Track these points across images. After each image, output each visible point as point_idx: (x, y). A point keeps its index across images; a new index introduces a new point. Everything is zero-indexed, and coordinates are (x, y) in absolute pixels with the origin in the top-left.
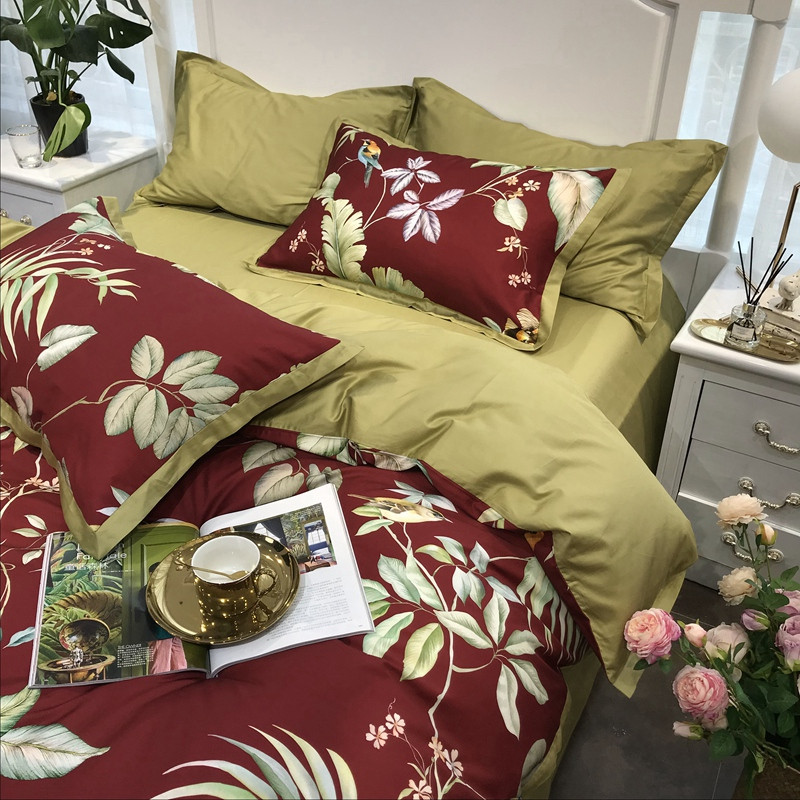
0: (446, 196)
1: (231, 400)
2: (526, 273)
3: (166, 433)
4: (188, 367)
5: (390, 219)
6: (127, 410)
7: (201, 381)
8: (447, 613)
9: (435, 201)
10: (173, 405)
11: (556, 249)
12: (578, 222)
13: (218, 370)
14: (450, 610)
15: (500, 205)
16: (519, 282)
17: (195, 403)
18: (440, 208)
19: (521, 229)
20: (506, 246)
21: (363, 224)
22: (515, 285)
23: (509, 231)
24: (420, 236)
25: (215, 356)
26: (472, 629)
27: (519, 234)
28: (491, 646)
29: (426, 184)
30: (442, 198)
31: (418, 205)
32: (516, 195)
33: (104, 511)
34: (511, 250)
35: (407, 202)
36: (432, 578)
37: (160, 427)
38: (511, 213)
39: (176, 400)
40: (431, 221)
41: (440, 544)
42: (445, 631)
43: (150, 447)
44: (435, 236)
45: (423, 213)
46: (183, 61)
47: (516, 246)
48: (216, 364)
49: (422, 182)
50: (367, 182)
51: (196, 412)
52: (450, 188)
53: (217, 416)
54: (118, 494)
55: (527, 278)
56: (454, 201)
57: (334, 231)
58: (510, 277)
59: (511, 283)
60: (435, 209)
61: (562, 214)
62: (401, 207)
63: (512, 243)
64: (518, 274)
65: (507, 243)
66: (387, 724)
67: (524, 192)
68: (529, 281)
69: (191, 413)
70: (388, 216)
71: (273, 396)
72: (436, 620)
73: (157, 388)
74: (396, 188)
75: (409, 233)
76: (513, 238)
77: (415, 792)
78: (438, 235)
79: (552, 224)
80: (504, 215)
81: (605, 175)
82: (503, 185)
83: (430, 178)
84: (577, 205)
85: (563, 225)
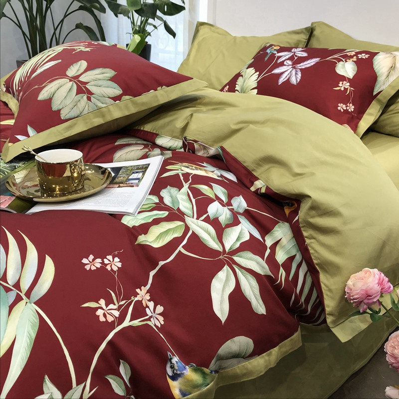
0: (309, 62)
1: (117, 98)
2: (351, 105)
3: (71, 106)
4: (96, 74)
5: (273, 74)
6: (53, 90)
7: (100, 83)
8: (194, 220)
9: (301, 64)
10: (80, 91)
11: (375, 93)
12: (392, 79)
13: (112, 79)
14: (198, 219)
15: (340, 64)
16: (345, 108)
17: (93, 94)
18: (303, 67)
19: (351, 77)
20: (339, 87)
21: (258, 78)
22: (342, 111)
23: (343, 78)
24: (288, 82)
25: (113, 72)
26: (209, 234)
27: (349, 80)
28: (221, 249)
29: (299, 57)
30: (305, 63)
31: (291, 66)
32: (351, 60)
33: (19, 137)
34: (342, 89)
35: (285, 65)
36: (194, 201)
37: (68, 101)
38: (347, 69)
39: (82, 89)
40: (296, 74)
41: (211, 187)
42: (187, 229)
43: (59, 111)
44: (297, 81)
45: (292, 70)
46: (199, 26)
47: (346, 87)
48: (112, 76)
49: (296, 56)
50: (266, 59)
51: (92, 99)
52: (312, 58)
53: (104, 105)
54: (30, 130)
55: (351, 108)
56: (312, 64)
57: (242, 84)
58: (339, 105)
59: (339, 108)
60: (300, 68)
61: (381, 72)
62: (281, 68)
63: (344, 85)
64: (346, 104)
65: (340, 85)
66: (105, 260)
67: (358, 58)
68: (352, 110)
69: (89, 99)
70: (272, 72)
71: (143, 104)
72: (183, 220)
73: (74, 81)
74: (281, 60)
75: (282, 80)
76: (345, 82)
77: (101, 308)
78: (298, 80)
79: (373, 78)
80: (342, 70)
82: (345, 55)
83: (302, 54)
84: (392, 68)
85: (381, 79)
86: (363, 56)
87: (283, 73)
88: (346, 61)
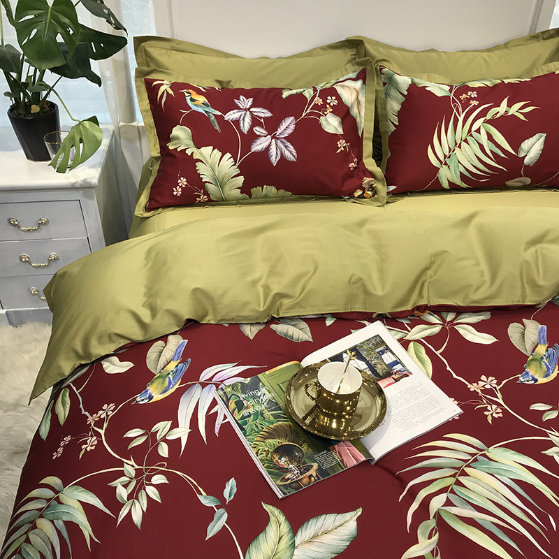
0: (284, 124)
2: (356, 159)
9: (279, 131)
11: (361, 136)
12: (363, 114)
15: (322, 120)
18: (286, 135)
19: (342, 133)
20: (339, 148)
21: (235, 162)
24: (283, 159)
29: (264, 118)
30: (282, 127)
32: (328, 111)
34: (343, 149)
35: (260, 136)
38: (332, 124)
40: (286, 146)
44: (293, 156)
45: (276, 142)
47: (344, 145)
49: (261, 118)
50: (217, 127)
52: (283, 118)
56: (292, 127)
57: (211, 173)
60: (283, 136)
62: (259, 141)
67: (331, 107)
70: (253, 150)
74: (245, 126)
75: (274, 159)
76: (341, 141)
78: (295, 154)
80: (329, 127)
81: (362, 76)
82: (316, 106)
83: (264, 113)
84: (359, 103)
85: (358, 120)
86: (332, 101)
87: (268, 148)
88: (326, 115)
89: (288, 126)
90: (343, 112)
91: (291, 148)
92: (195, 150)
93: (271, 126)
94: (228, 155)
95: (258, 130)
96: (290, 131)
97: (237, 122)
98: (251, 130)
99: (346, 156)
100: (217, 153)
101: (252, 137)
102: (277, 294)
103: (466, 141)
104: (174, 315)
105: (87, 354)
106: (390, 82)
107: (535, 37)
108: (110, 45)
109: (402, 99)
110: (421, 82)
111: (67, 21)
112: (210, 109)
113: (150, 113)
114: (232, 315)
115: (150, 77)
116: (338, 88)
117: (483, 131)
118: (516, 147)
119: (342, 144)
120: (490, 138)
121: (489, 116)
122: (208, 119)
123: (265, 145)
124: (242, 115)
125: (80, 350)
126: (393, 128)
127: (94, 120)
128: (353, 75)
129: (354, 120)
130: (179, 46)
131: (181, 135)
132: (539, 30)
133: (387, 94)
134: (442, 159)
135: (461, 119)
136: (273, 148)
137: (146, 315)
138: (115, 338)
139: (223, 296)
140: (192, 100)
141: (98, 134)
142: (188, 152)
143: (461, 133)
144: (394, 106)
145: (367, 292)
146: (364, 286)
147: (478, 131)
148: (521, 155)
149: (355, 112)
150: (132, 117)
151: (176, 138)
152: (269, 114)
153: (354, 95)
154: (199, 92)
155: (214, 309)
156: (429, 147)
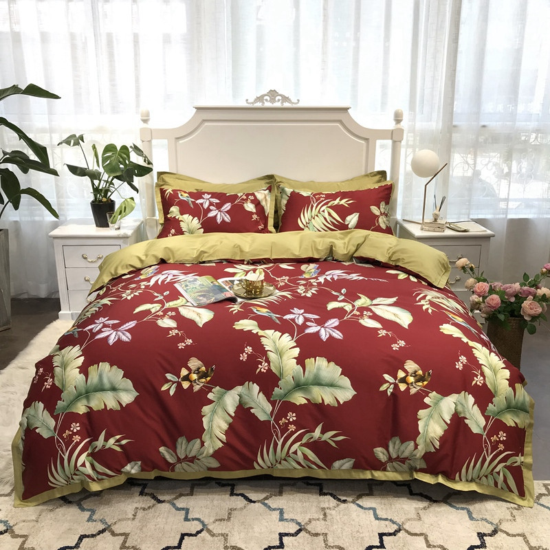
5: (210, 218)
15: (245, 205)
18: (226, 210)
21: (199, 221)
23: (251, 213)
24: (223, 221)
27: (256, 213)
30: (224, 207)
31: (217, 211)
35: (212, 210)
40: (225, 215)
44: (229, 220)
45: (220, 213)
49: (213, 202)
50: (192, 206)
52: (225, 203)
56: (230, 207)
57: (187, 227)
58: (259, 227)
60: (224, 211)
62: (211, 212)
67: (250, 200)
70: (208, 216)
74: (206, 206)
75: (219, 221)
80: (248, 208)
81: (270, 189)
82: (243, 199)
83: (216, 201)
84: (266, 200)
85: (265, 208)
86: (252, 198)
87: (216, 216)
88: (247, 203)
89: (227, 206)
90: (257, 203)
91: (228, 216)
92: (180, 216)
93: (219, 206)
94: (196, 218)
95: (211, 208)
96: (228, 209)
97: (202, 204)
98: (208, 207)
99: (257, 223)
100: (191, 217)
101: (209, 210)
102: (202, 251)
103: (317, 216)
104: (156, 257)
105: (116, 273)
106: (283, 191)
107: (367, 175)
108: (144, 171)
109: (288, 198)
110: (297, 191)
111: (125, 156)
112: (189, 199)
113: (161, 204)
114: (181, 259)
115: (162, 187)
116: (256, 194)
117: (326, 211)
118: (344, 218)
119: (255, 217)
120: (330, 214)
121: (329, 205)
122: (188, 202)
123: (215, 214)
124: (205, 202)
125: (113, 272)
126: (283, 212)
127: (132, 199)
128: (265, 189)
129: (263, 208)
130: (180, 177)
131: (174, 210)
132: (369, 172)
133: (282, 197)
134: (305, 224)
135: (315, 206)
136: (219, 217)
137: (143, 258)
138: (129, 267)
139: (178, 250)
140: (181, 195)
141: (133, 205)
142: (177, 218)
143: (315, 212)
144: (284, 202)
145: (242, 251)
146: (240, 248)
147: (323, 211)
148: (347, 223)
149: (263, 203)
150: (154, 215)
151: (172, 212)
152: (218, 201)
153: (263, 196)
154: (185, 192)
155: (173, 256)
156: (299, 219)
